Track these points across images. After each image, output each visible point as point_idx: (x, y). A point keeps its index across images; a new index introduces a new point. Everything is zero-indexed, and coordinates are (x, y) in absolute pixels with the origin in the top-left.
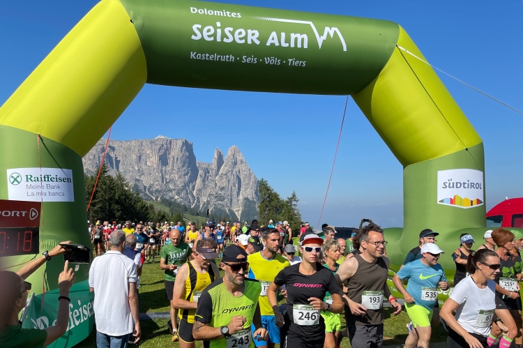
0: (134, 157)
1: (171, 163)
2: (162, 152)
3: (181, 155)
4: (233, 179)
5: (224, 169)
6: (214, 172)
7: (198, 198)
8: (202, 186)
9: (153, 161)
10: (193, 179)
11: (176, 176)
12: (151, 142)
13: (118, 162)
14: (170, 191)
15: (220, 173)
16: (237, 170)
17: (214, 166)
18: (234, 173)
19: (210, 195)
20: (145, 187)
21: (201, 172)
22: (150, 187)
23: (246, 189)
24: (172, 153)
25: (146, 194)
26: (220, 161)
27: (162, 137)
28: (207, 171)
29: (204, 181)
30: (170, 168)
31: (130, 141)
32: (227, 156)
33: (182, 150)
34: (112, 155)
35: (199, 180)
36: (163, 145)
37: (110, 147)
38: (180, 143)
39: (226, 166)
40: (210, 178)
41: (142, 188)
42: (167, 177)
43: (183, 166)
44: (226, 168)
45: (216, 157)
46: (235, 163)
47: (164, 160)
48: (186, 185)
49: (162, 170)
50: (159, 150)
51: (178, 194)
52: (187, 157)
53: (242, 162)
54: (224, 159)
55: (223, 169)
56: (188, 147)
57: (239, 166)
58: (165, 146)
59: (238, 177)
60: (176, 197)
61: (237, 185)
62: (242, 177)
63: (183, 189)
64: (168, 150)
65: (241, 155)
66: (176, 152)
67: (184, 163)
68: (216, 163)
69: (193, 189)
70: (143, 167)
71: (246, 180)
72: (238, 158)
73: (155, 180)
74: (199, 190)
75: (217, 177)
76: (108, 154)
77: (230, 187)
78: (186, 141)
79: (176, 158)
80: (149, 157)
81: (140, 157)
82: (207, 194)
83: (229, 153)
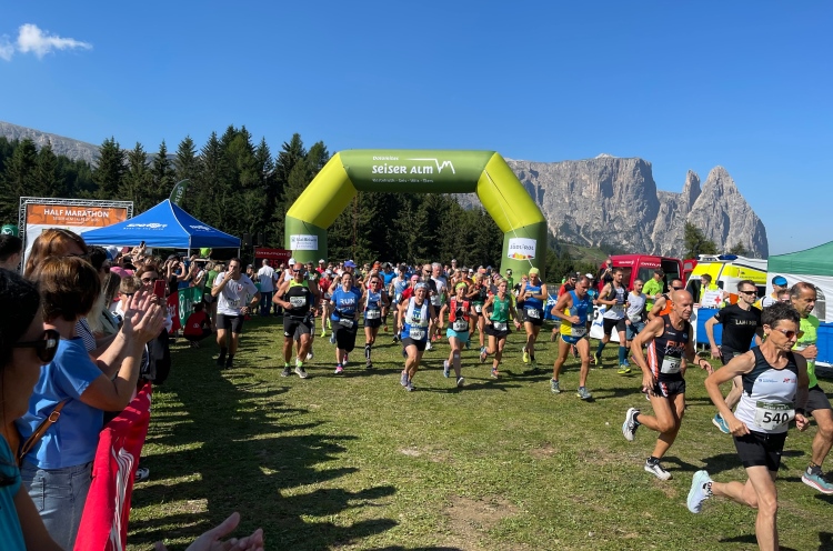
0: (564, 185)
1: (617, 193)
2: (605, 176)
3: (633, 181)
4: (715, 217)
5: (701, 203)
6: (684, 209)
7: (658, 245)
8: (664, 227)
9: (591, 190)
10: (651, 216)
11: (625, 212)
12: (589, 164)
13: (541, 192)
14: (616, 233)
15: (694, 208)
16: (723, 203)
17: (685, 198)
18: (718, 207)
19: (677, 241)
20: (579, 227)
21: (663, 206)
22: (586, 227)
23: (738, 233)
24: (620, 179)
25: (579, 238)
26: (695, 189)
27: (606, 156)
28: (673, 205)
29: (667, 219)
30: (616, 201)
31: (560, 163)
32: (707, 181)
33: (634, 174)
34: (534, 182)
35: (660, 219)
36: (606, 168)
37: (531, 171)
38: (632, 164)
39: (704, 197)
40: (677, 215)
41: (574, 228)
42: (612, 213)
43: (636, 198)
44: (705, 201)
45: (689, 183)
46: (720, 193)
47: (607, 189)
48: (639, 225)
49: (603, 203)
50: (601, 174)
51: (627, 238)
52: (642, 184)
53: (731, 191)
54: (702, 186)
55: (699, 203)
56: (644, 169)
57: (726, 197)
58: (610, 168)
59: (724, 214)
60: (624, 242)
61: (722, 226)
62: (730, 215)
63: (635, 231)
64: (613, 175)
65: (730, 181)
66: (625, 177)
67: (638, 192)
68: (688, 193)
69: (651, 231)
70: (577, 198)
71: (739, 218)
72: (725, 185)
73: (594, 217)
74: (660, 233)
75: (689, 215)
76: (528, 181)
77: (710, 228)
78: (641, 161)
79: (625, 185)
80: (586, 185)
81: (572, 185)
82: (673, 240)
83: (711, 177)
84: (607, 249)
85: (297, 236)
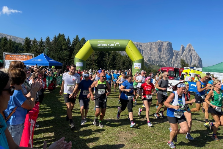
0: (149, 49)
1: (163, 51)
2: (159, 46)
3: (167, 48)
4: (188, 57)
5: (185, 53)
6: (180, 54)
7: (173, 65)
8: (175, 60)
9: (156, 50)
10: (172, 57)
11: (165, 56)
12: (155, 43)
13: (143, 51)
14: (162, 61)
15: (183, 55)
16: (191, 53)
17: (180, 52)
18: (189, 55)
19: (178, 63)
20: (152, 60)
21: (175, 54)
22: (154, 60)
23: (194, 61)
24: (163, 47)
25: (153, 63)
26: (183, 50)
27: (160, 41)
28: (177, 54)
29: (176, 58)
30: (162, 53)
31: (147, 43)
32: (186, 47)
33: (167, 46)
34: (141, 48)
35: (174, 58)
36: (160, 44)
37: (140, 45)
38: (166, 43)
39: (186, 52)
40: (178, 57)
41: (151, 60)
42: (161, 56)
43: (168, 52)
44: (186, 53)
45: (181, 48)
46: (190, 51)
47: (160, 50)
48: (168, 59)
49: (159, 54)
50: (158, 46)
51: (165, 63)
52: (169, 48)
53: (193, 50)
54: (185, 49)
56: (170, 44)
57: (191, 52)
58: (161, 44)
59: (191, 56)
60: (165, 64)
61: (190, 60)
62: (193, 56)
63: (167, 61)
64: (162, 46)
65: (193, 47)
66: (165, 47)
67: (168, 51)
69: (172, 61)
70: (152, 52)
71: (195, 57)
72: (191, 49)
73: (156, 57)
74: (174, 62)
75: (182, 56)
76: (139, 48)
77: (187, 60)
78: (169, 42)
79: (165, 49)
80: (154, 49)
81: (151, 49)
82: (177, 63)
83: (187, 47)
84: (160, 66)
85: (77, 63)
